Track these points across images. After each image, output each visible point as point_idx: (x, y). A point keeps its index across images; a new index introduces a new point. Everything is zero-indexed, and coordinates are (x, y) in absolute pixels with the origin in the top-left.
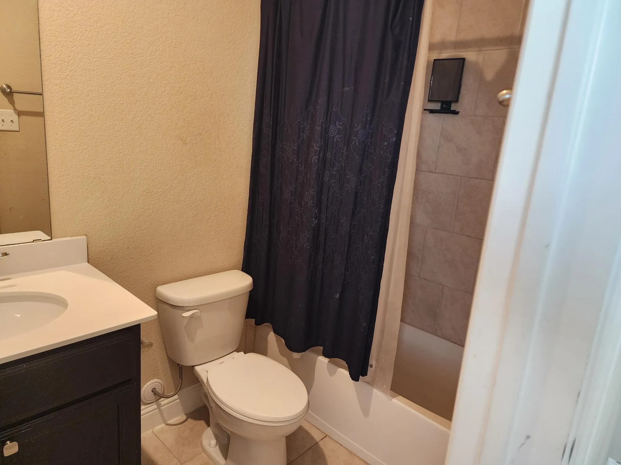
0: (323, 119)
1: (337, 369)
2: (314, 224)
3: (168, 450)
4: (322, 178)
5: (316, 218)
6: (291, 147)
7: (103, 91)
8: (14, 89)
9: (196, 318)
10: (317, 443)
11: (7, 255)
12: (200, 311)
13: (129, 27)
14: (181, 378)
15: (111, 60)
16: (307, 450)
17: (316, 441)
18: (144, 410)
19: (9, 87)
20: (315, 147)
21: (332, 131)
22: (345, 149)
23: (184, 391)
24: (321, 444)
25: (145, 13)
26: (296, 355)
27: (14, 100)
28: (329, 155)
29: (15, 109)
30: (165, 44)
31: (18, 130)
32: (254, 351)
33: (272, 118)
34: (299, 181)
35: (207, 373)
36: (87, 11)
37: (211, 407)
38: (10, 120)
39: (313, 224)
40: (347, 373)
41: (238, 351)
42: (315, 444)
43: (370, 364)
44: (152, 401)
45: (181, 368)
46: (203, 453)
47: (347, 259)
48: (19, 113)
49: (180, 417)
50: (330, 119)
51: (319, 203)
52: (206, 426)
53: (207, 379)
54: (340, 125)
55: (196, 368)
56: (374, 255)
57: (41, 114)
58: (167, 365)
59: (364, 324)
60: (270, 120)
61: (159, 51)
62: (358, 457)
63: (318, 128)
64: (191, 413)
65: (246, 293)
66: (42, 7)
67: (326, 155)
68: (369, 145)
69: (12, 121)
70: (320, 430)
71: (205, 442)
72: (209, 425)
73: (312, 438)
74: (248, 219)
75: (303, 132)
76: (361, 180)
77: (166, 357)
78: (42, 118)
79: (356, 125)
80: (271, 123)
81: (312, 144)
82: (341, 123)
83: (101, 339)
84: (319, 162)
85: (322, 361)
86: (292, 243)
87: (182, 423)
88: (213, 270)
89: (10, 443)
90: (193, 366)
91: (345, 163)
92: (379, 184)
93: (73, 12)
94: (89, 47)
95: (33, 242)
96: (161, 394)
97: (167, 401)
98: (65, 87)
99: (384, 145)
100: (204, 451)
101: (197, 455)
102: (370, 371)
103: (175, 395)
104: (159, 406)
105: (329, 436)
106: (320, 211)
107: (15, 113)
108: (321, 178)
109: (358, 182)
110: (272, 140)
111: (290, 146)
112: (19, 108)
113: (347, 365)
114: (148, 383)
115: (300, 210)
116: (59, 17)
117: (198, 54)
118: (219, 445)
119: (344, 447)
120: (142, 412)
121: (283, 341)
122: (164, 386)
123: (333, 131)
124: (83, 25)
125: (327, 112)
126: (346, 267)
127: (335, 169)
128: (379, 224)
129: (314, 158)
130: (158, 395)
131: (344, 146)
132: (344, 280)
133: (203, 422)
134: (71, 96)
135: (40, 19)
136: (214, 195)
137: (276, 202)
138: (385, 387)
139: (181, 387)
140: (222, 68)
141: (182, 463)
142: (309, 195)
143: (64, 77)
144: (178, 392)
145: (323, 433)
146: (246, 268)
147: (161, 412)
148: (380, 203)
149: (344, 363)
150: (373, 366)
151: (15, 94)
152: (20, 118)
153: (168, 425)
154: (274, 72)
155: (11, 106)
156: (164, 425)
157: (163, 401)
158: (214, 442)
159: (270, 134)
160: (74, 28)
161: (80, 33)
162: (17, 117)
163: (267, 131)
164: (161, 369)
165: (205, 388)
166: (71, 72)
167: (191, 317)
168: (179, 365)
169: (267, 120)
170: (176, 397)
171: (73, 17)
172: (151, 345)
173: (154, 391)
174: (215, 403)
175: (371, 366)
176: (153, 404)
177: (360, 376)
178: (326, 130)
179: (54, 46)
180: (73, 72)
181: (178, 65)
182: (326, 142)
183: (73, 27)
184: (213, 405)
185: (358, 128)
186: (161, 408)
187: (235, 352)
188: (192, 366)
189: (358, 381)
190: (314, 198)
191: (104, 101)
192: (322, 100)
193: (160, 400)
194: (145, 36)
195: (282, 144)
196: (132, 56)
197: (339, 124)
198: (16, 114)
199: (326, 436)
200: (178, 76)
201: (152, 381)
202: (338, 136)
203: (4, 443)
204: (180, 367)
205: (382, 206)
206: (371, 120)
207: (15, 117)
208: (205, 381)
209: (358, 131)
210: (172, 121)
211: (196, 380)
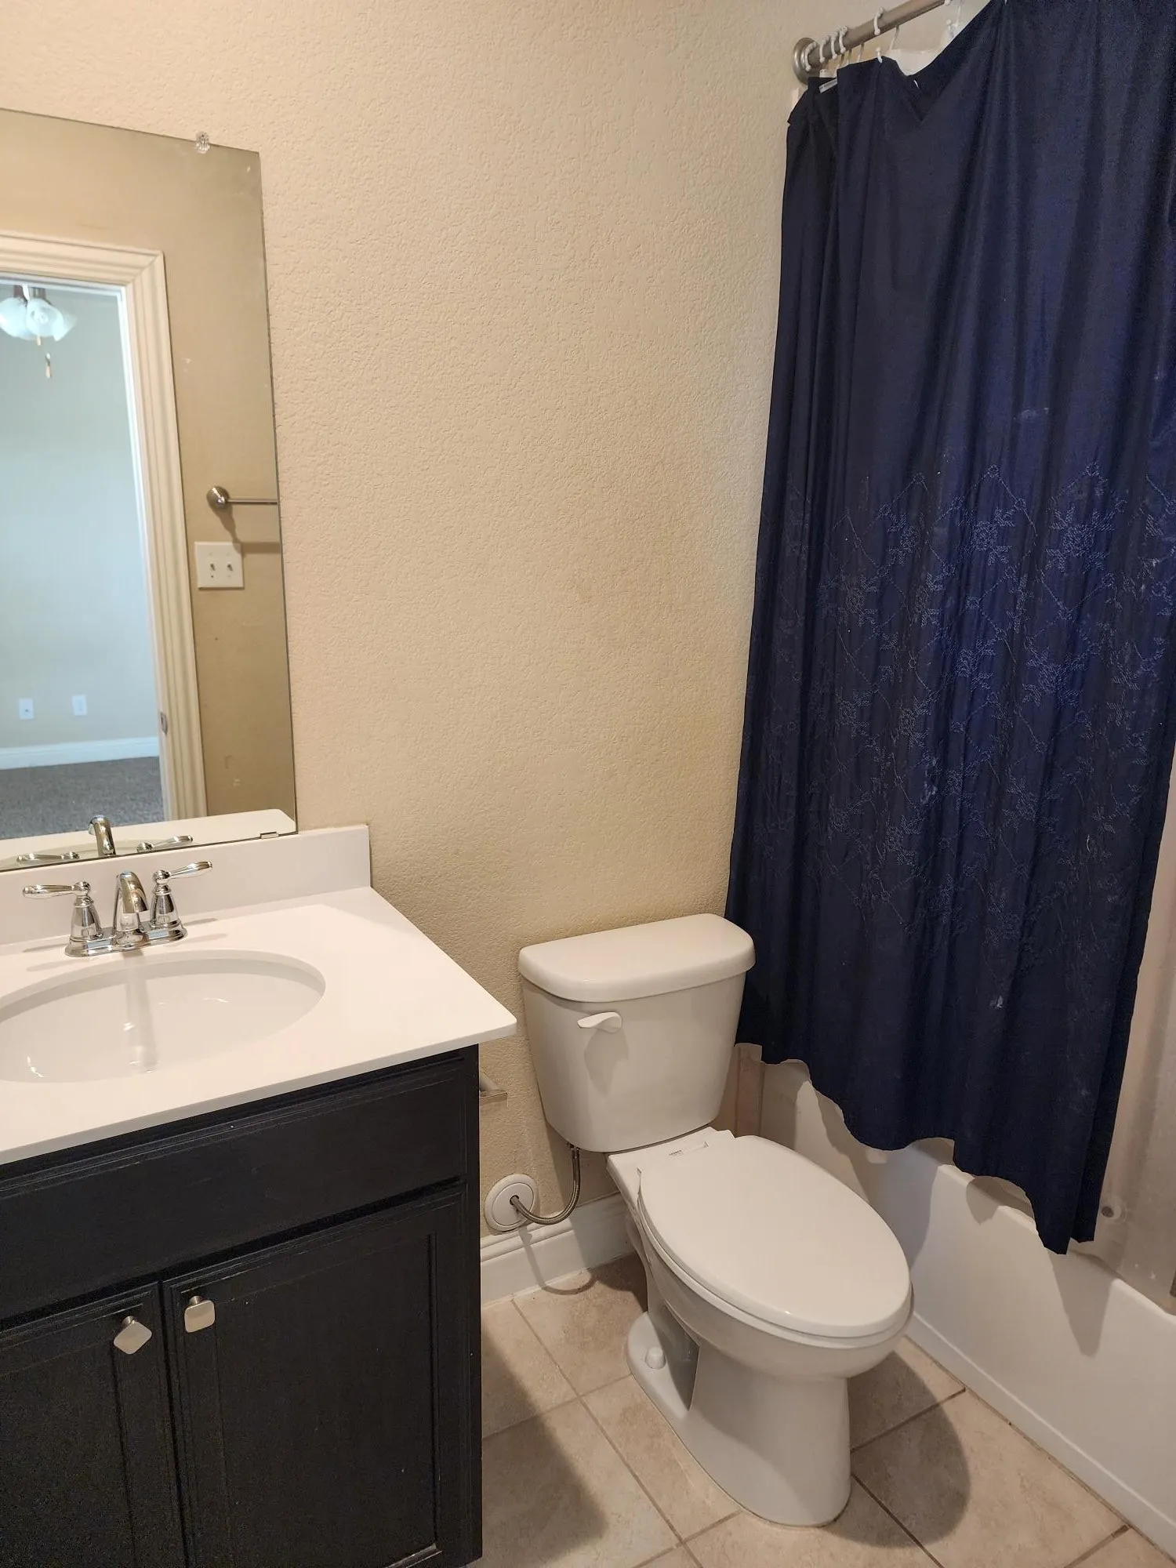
0: (956, 506)
1: (996, 1208)
2: (927, 799)
3: (548, 1353)
4: (952, 671)
5: (932, 781)
6: (860, 588)
7: (405, 484)
8: (234, 496)
9: (611, 1033)
10: (937, 1405)
11: (208, 866)
12: (620, 1015)
13: (461, 324)
14: (577, 1177)
15: (421, 408)
16: (907, 1422)
17: (933, 1398)
18: (490, 1246)
19: (224, 492)
20: (930, 585)
21: (983, 535)
22: (1023, 583)
23: (584, 1211)
24: (949, 1410)
25: (497, 286)
26: (875, 1155)
27: (233, 521)
28: (972, 603)
29: (235, 540)
30: (543, 354)
31: (241, 585)
32: (759, 1132)
33: (808, 516)
34: (884, 678)
35: (640, 1176)
36: (370, 299)
37: (649, 1264)
38: (226, 565)
39: (924, 798)
40: (1029, 1224)
41: (717, 1124)
42: (930, 1409)
43: (1102, 1205)
44: (511, 1227)
45: (578, 1155)
46: (631, 1378)
47: (1027, 902)
48: (244, 549)
49: (576, 1274)
50: (976, 502)
51: (942, 740)
52: (639, 1309)
53: (640, 1193)
54: (1008, 518)
55: (612, 1158)
56: (1115, 894)
57: (276, 548)
58: (545, 1141)
59: (1084, 1093)
60: (804, 519)
61: (528, 373)
62: (1062, 1466)
63: (941, 532)
64: (601, 1267)
65: (737, 976)
66: (276, 304)
67: (965, 603)
68: (1099, 570)
69: (229, 566)
70: (946, 1371)
71: (637, 1352)
72: (645, 1309)
73: (924, 1391)
74: (742, 782)
75: (897, 545)
76: (1074, 672)
77: (543, 1123)
78: (278, 556)
79: (1058, 514)
80: (807, 526)
81: (923, 575)
82: (1010, 513)
83: (389, 1075)
84: (942, 625)
85: (952, 1181)
86: (862, 849)
87: (580, 1290)
88: (652, 913)
89: (200, 1301)
90: (606, 1154)
91: (1022, 625)
92: (1133, 681)
93: (341, 307)
94: (375, 385)
95: (260, 838)
96: (532, 1214)
97: (544, 1230)
98: (324, 483)
99: (1151, 567)
100: (633, 1371)
101: (616, 1381)
102: (1102, 1223)
103: (565, 1217)
104: (527, 1241)
105: (972, 1393)
106: (944, 762)
107: (236, 548)
108: (948, 669)
109: (1063, 677)
110: (808, 571)
111: (858, 585)
112: (244, 536)
113: (1028, 1201)
114: (502, 1181)
115: (886, 760)
116: (311, 324)
117: (621, 370)
118: (669, 1362)
119: (1018, 1431)
120: (483, 1253)
121: (840, 1112)
122: (538, 1194)
123: (983, 532)
124: (362, 334)
125: (969, 484)
126: (1024, 922)
127: (990, 642)
128: (1134, 800)
129: (929, 615)
130: (524, 1215)
131: (1019, 575)
132: (1020, 959)
133: (630, 1296)
134: (336, 502)
135: (272, 332)
136: (656, 723)
137: (816, 737)
138: (1153, 1277)
139: (576, 1201)
140: (678, 398)
141: (581, 1394)
142: (914, 716)
143: (322, 460)
144: (571, 1212)
145: (955, 1378)
146: (738, 912)
147: (530, 1253)
148: (1135, 740)
149: (1020, 1193)
150: (1115, 1212)
151: (235, 507)
152: (245, 560)
153: (546, 1289)
154: (816, 391)
155: (228, 534)
156: (538, 1288)
157: (537, 1231)
158: (657, 1353)
159: (804, 558)
160: (344, 345)
161: (355, 354)
162: (239, 556)
163: (795, 549)
164: (530, 1151)
165: (632, 1212)
166: (337, 446)
167: (600, 1029)
168: (572, 1146)
169: (795, 520)
170: (567, 1223)
171: (340, 319)
172: (503, 1097)
173: (514, 1201)
174: (658, 1256)
175: (1108, 1212)
176: (511, 1234)
177: (1071, 1239)
178: (962, 536)
179: (302, 390)
180: (340, 445)
181: (572, 403)
182: (965, 568)
183: (340, 342)
184: (653, 1260)
185: (1065, 521)
186: (532, 1246)
187: (710, 1129)
188: (604, 1153)
189: (1065, 1254)
190: (925, 728)
191: (405, 507)
192: (953, 450)
193: (529, 1227)
194: (497, 343)
195: (837, 581)
196: (467, 394)
197: (1004, 513)
198: (239, 552)
199: (964, 1390)
200: (571, 430)
201: (510, 1178)
202: (1000, 548)
203: (186, 1302)
204: (573, 1151)
205: (1143, 749)
206: (1106, 497)
207: (235, 558)
208: (635, 1197)
209: (1063, 532)
210: (556, 545)
211: (611, 1188)
